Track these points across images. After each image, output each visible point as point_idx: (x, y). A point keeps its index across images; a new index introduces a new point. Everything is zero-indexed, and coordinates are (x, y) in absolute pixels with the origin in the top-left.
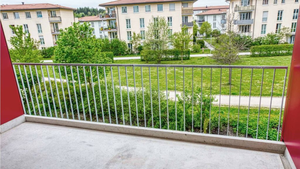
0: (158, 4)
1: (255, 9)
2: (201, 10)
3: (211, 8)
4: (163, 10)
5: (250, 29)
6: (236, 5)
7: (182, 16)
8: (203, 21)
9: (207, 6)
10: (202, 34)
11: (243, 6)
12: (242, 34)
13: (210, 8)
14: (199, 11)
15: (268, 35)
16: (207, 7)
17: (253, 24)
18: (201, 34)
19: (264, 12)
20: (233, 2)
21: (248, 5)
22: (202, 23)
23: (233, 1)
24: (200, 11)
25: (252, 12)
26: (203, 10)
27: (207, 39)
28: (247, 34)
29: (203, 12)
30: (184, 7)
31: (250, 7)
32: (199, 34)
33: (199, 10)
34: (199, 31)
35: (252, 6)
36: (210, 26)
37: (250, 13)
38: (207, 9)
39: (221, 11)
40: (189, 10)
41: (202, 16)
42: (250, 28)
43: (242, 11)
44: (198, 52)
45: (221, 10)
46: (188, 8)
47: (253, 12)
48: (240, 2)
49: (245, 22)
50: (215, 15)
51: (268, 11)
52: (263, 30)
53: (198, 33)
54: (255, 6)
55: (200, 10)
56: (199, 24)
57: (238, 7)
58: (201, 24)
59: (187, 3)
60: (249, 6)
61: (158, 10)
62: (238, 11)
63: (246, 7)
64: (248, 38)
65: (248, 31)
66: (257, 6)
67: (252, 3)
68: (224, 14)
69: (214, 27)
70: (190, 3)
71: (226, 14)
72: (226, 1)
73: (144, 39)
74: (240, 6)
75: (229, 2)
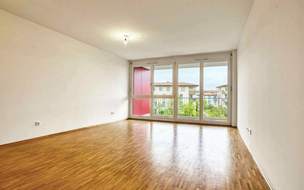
6: (223, 90)
7: (189, 94)
23: (220, 88)
30: (190, 89)
36: (206, 102)
40: (193, 91)
48: (225, 89)
50: (209, 96)
62: (224, 94)
68: (215, 96)
69: (209, 103)
70: (194, 87)
71: (217, 95)
72: (217, 87)
73: (165, 107)
74: (225, 91)
75: (218, 88)
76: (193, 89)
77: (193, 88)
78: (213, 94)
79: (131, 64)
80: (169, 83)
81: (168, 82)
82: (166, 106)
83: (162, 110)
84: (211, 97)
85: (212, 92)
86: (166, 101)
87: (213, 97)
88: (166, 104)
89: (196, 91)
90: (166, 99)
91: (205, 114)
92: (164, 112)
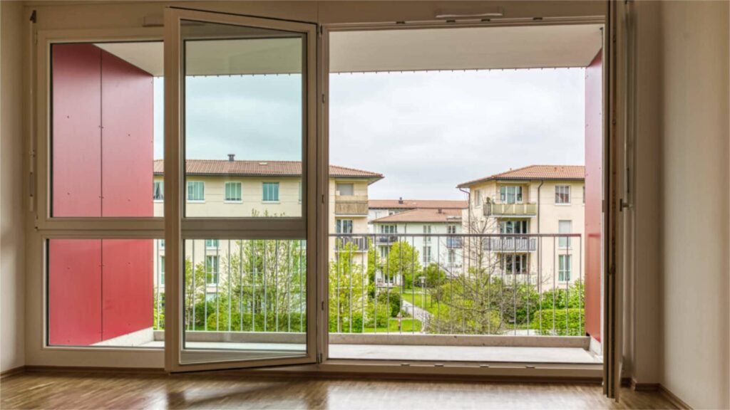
0: (265, 181)
1: (537, 211)
2: (386, 209)
3: (414, 205)
4: (280, 197)
5: (529, 264)
6: (488, 199)
7: (336, 218)
8: (392, 241)
9: (403, 199)
10: (392, 279)
11: (506, 202)
12: (509, 279)
13: (409, 205)
14: (377, 211)
15: (577, 285)
16: (401, 202)
17: (536, 252)
18: (386, 278)
19: (562, 224)
20: (479, 192)
21: (518, 200)
22: (391, 246)
23: (477, 189)
24: (380, 211)
25: (529, 219)
26: (390, 209)
27: (406, 292)
28: (521, 278)
29: (390, 214)
30: (341, 194)
31: (525, 206)
32: (380, 277)
33: (378, 208)
34: (382, 268)
35: (528, 203)
36: (413, 256)
37: (525, 223)
38: (401, 206)
39: (444, 213)
40: (357, 202)
41: (389, 225)
42: (527, 262)
43: (503, 216)
44: (383, 327)
45: (443, 211)
46: (353, 199)
47: (532, 220)
48: (497, 192)
49: (514, 246)
50: (427, 225)
51: (570, 221)
52: (564, 270)
53: (378, 275)
54: (537, 206)
55: (382, 209)
56: (382, 247)
57: (494, 203)
58: (386, 248)
59: (352, 184)
60: (520, 202)
61: (265, 199)
62: (494, 214)
63: (514, 206)
64: (524, 290)
65: (524, 271)
66: (541, 206)
67: (528, 197)
68: (453, 224)
69: (425, 260)
70: (359, 183)
71: (460, 223)
72: (460, 187)
73: (216, 281)
74: (498, 202)
75: (468, 190)
76: (356, 193)
77: (355, 187)
78: (442, 218)
79: (33, 18)
80: (239, 162)
81: (231, 156)
82: (223, 277)
83: (202, 297)
84: (435, 230)
85: (440, 210)
86: (223, 254)
87: (443, 230)
88: (221, 266)
89: (370, 205)
90: (223, 243)
91: (410, 310)
92: (211, 311)
